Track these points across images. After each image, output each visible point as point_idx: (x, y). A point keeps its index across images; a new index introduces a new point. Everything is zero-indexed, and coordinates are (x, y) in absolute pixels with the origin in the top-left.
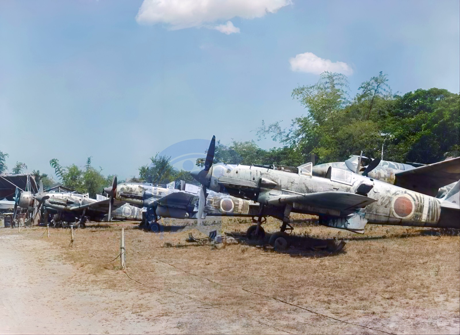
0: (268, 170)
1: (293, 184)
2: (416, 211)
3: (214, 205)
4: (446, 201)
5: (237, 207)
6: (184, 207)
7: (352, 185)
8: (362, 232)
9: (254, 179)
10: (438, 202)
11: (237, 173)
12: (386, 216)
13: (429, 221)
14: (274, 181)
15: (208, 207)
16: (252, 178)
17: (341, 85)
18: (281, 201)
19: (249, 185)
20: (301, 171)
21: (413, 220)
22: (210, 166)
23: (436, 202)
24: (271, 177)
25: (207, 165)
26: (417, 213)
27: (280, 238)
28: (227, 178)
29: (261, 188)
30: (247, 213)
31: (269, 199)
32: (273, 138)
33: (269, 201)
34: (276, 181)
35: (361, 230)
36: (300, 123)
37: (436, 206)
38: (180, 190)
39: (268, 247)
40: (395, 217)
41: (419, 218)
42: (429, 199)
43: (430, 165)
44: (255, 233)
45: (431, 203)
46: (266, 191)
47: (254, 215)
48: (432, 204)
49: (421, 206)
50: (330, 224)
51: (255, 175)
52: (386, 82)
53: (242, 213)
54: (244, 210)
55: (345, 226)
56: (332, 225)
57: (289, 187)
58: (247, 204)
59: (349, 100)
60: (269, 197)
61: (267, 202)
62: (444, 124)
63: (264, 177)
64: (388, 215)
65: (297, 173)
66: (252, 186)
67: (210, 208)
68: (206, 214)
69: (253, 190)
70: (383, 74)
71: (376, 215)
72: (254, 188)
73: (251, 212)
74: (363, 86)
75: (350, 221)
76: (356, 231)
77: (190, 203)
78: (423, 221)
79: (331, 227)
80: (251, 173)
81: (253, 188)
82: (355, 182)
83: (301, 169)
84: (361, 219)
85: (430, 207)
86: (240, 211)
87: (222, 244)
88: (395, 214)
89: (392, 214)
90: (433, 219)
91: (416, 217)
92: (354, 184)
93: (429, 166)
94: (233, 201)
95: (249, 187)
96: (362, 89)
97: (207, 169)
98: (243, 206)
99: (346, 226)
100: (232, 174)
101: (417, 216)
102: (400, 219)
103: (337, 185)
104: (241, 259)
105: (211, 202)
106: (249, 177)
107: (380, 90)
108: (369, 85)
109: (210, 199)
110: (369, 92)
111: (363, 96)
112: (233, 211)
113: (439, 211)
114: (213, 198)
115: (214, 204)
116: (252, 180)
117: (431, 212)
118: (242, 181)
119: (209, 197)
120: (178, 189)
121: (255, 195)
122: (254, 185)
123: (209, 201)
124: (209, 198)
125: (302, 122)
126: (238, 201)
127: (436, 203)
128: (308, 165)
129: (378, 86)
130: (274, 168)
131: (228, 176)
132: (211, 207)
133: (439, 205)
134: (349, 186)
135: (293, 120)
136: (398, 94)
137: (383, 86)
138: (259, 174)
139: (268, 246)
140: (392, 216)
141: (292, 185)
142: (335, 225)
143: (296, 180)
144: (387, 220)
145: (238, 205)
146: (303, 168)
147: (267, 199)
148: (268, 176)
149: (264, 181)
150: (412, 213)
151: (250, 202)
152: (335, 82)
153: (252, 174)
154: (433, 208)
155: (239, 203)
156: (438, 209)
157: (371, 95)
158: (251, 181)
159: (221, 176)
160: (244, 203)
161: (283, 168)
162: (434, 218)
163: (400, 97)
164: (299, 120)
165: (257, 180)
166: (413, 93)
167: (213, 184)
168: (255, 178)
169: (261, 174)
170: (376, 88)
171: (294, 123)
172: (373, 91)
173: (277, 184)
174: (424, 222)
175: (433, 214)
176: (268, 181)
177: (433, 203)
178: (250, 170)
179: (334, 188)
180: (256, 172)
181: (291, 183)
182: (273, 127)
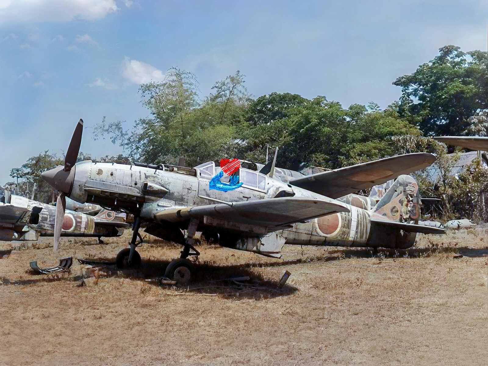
0: (156, 171)
1: (190, 191)
2: (343, 226)
3: (49, 223)
4: (376, 214)
5: (79, 226)
6: (11, 226)
7: (266, 192)
8: (278, 255)
9: (136, 184)
10: (367, 215)
11: (112, 174)
12: (308, 234)
13: (358, 240)
14: (164, 187)
15: (42, 225)
16: (134, 183)
17: (190, 84)
18: (181, 214)
19: (129, 193)
20: (200, 173)
21: (339, 238)
22: (73, 164)
23: (365, 214)
24: (160, 181)
25: (68, 164)
26: (344, 229)
27: (181, 267)
28: (97, 183)
29: (146, 197)
30: (92, 232)
31: (158, 213)
32: (112, 139)
33: (158, 214)
34: (167, 187)
35: (277, 253)
36: (144, 125)
37: (365, 220)
38: (4, 202)
39: (165, 282)
40: (318, 235)
41: (346, 236)
42: (358, 211)
43: (336, 170)
44: (127, 259)
45: (360, 215)
46: (153, 201)
47: (101, 234)
48: (361, 218)
49: (349, 221)
50: (238, 246)
51: (138, 178)
52: (242, 84)
53: (85, 233)
54: (88, 229)
55: (257, 248)
56: (241, 247)
57: (185, 195)
58: (93, 220)
59: (198, 102)
60: (157, 210)
61: (155, 216)
62: (312, 129)
63: (150, 181)
64: (310, 233)
65: (195, 175)
66: (133, 194)
67: (44, 226)
68: (39, 234)
69: (135, 199)
70: (240, 74)
71: (296, 232)
72: (137, 197)
73: (98, 231)
74: (217, 85)
75: (263, 240)
76: (271, 255)
77: (20, 220)
78: (351, 239)
79: (239, 249)
80: (132, 175)
81: (134, 196)
82: (269, 189)
83: (200, 170)
84: (277, 238)
85: (358, 221)
86: (83, 230)
87: (94, 278)
88: (318, 230)
89: (315, 231)
90: (361, 237)
91: (342, 234)
92: (269, 191)
93: (334, 171)
94: (74, 217)
95: (129, 195)
96: (216, 89)
97: (68, 169)
98: (87, 223)
99: (259, 248)
100: (104, 176)
101: (344, 233)
102: (324, 237)
103: (247, 193)
104: (146, 305)
105: (46, 219)
106: (128, 180)
107: (235, 91)
108: (224, 85)
109: (45, 214)
110: (223, 93)
111: (216, 97)
112: (74, 230)
113: (369, 225)
114: (48, 213)
115: (50, 221)
116: (134, 185)
117: (359, 227)
118: (119, 187)
119: (44, 213)
120: (2, 202)
121: (138, 206)
122: (136, 192)
123: (42, 217)
124: (42, 214)
125: (147, 124)
126: (81, 218)
127: (365, 216)
128: (209, 164)
129: (234, 86)
130: (164, 169)
131: (99, 180)
132: (46, 225)
133: (368, 218)
134: (262, 194)
135: (136, 121)
136: (250, 98)
137: (239, 87)
138: (143, 176)
139: (165, 280)
140: (315, 234)
141: (188, 193)
142: (245, 247)
143: (193, 185)
144: (309, 238)
145: (81, 222)
146: (202, 169)
147: (154, 212)
148: (156, 179)
149: (150, 186)
150: (338, 229)
151: (95, 219)
152: (183, 81)
153: (133, 177)
154: (362, 223)
155: (81, 219)
156: (368, 224)
157: (225, 96)
158: (131, 186)
159: (89, 179)
160: (88, 221)
161: (175, 169)
162: (363, 235)
163: (254, 101)
164: (143, 122)
165: (139, 185)
166: (268, 96)
167: (76, 191)
168: (138, 183)
169: (147, 177)
170: (231, 89)
171: (137, 124)
172: (228, 92)
173: (168, 191)
174: (351, 241)
175: (362, 230)
176: (156, 187)
177: (362, 216)
178: (130, 172)
179: (243, 197)
180: (139, 174)
181: (187, 190)
182: (114, 127)
